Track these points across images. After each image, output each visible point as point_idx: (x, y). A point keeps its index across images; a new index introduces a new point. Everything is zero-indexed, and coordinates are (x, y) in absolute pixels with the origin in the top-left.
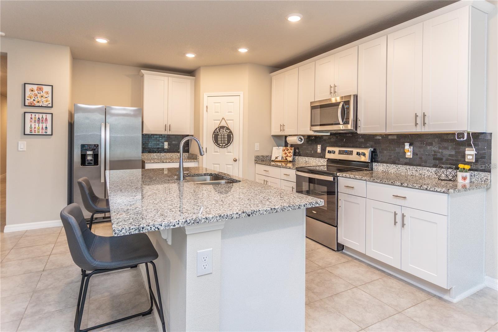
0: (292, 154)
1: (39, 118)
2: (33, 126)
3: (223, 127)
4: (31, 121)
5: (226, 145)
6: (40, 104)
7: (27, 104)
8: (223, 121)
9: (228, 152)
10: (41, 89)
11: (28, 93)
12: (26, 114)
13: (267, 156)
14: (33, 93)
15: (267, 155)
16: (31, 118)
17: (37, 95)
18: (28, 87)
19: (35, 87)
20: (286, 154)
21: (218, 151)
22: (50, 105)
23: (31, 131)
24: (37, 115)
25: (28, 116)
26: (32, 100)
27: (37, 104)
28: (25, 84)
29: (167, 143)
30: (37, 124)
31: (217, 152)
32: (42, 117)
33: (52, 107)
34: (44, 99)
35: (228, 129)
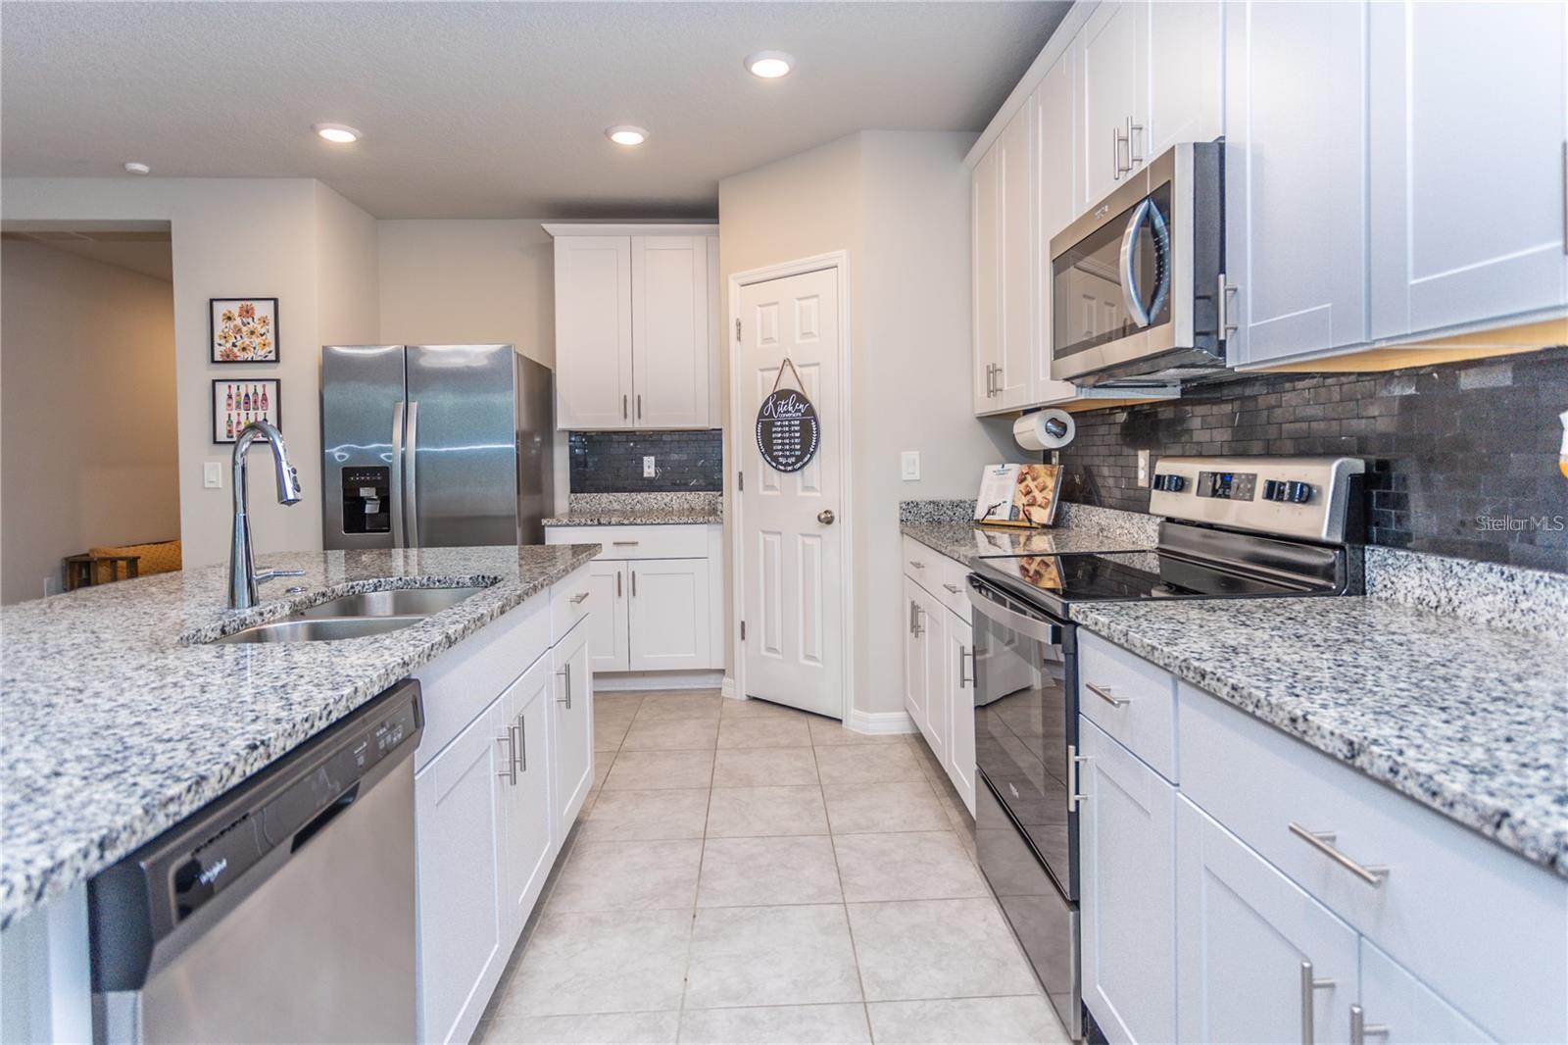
0: (1050, 496)
1: (247, 395)
2: (234, 419)
3: (783, 395)
4: (229, 405)
5: (799, 459)
6: (249, 355)
7: (218, 357)
8: (788, 369)
9: (806, 488)
10: (247, 312)
11: (220, 326)
12: (218, 385)
13: (955, 505)
14: (231, 324)
16: (230, 397)
17: (240, 330)
18: (220, 309)
19: (234, 308)
20: (1028, 493)
21: (777, 484)
22: (272, 357)
23: (230, 431)
24: (243, 385)
25: (222, 390)
26: (229, 345)
27: (242, 356)
28: (212, 301)
30: (243, 413)
31: (772, 488)
32: (255, 393)
33: (277, 360)
34: (257, 341)
35: (801, 399)
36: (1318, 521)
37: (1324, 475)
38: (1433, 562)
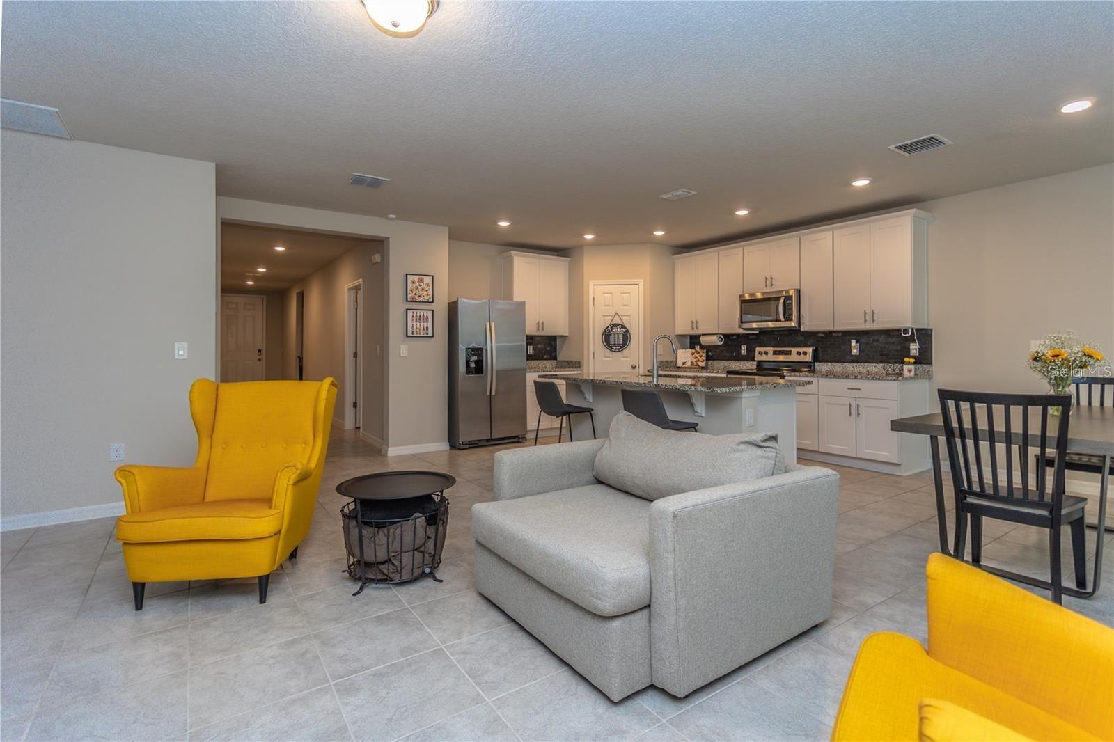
0: (704, 358)
1: (420, 316)
2: (415, 326)
3: (616, 325)
4: (413, 320)
5: (621, 347)
6: (421, 299)
7: (409, 300)
8: (617, 316)
9: (624, 357)
10: (421, 281)
11: (410, 285)
12: (408, 311)
13: (672, 362)
14: (414, 285)
15: (671, 360)
16: (413, 317)
17: (418, 288)
18: (410, 278)
19: (416, 278)
20: (696, 358)
21: (611, 356)
22: (431, 300)
23: (413, 332)
24: (418, 312)
25: (410, 313)
26: (413, 294)
27: (419, 299)
28: (407, 274)
29: (532, 347)
30: (418, 324)
31: (609, 357)
32: (423, 315)
33: (433, 302)
34: (425, 293)
35: (623, 327)
36: (809, 358)
37: (810, 350)
38: (830, 364)
